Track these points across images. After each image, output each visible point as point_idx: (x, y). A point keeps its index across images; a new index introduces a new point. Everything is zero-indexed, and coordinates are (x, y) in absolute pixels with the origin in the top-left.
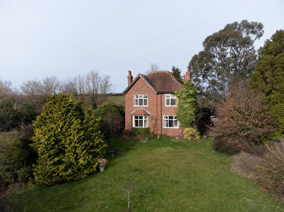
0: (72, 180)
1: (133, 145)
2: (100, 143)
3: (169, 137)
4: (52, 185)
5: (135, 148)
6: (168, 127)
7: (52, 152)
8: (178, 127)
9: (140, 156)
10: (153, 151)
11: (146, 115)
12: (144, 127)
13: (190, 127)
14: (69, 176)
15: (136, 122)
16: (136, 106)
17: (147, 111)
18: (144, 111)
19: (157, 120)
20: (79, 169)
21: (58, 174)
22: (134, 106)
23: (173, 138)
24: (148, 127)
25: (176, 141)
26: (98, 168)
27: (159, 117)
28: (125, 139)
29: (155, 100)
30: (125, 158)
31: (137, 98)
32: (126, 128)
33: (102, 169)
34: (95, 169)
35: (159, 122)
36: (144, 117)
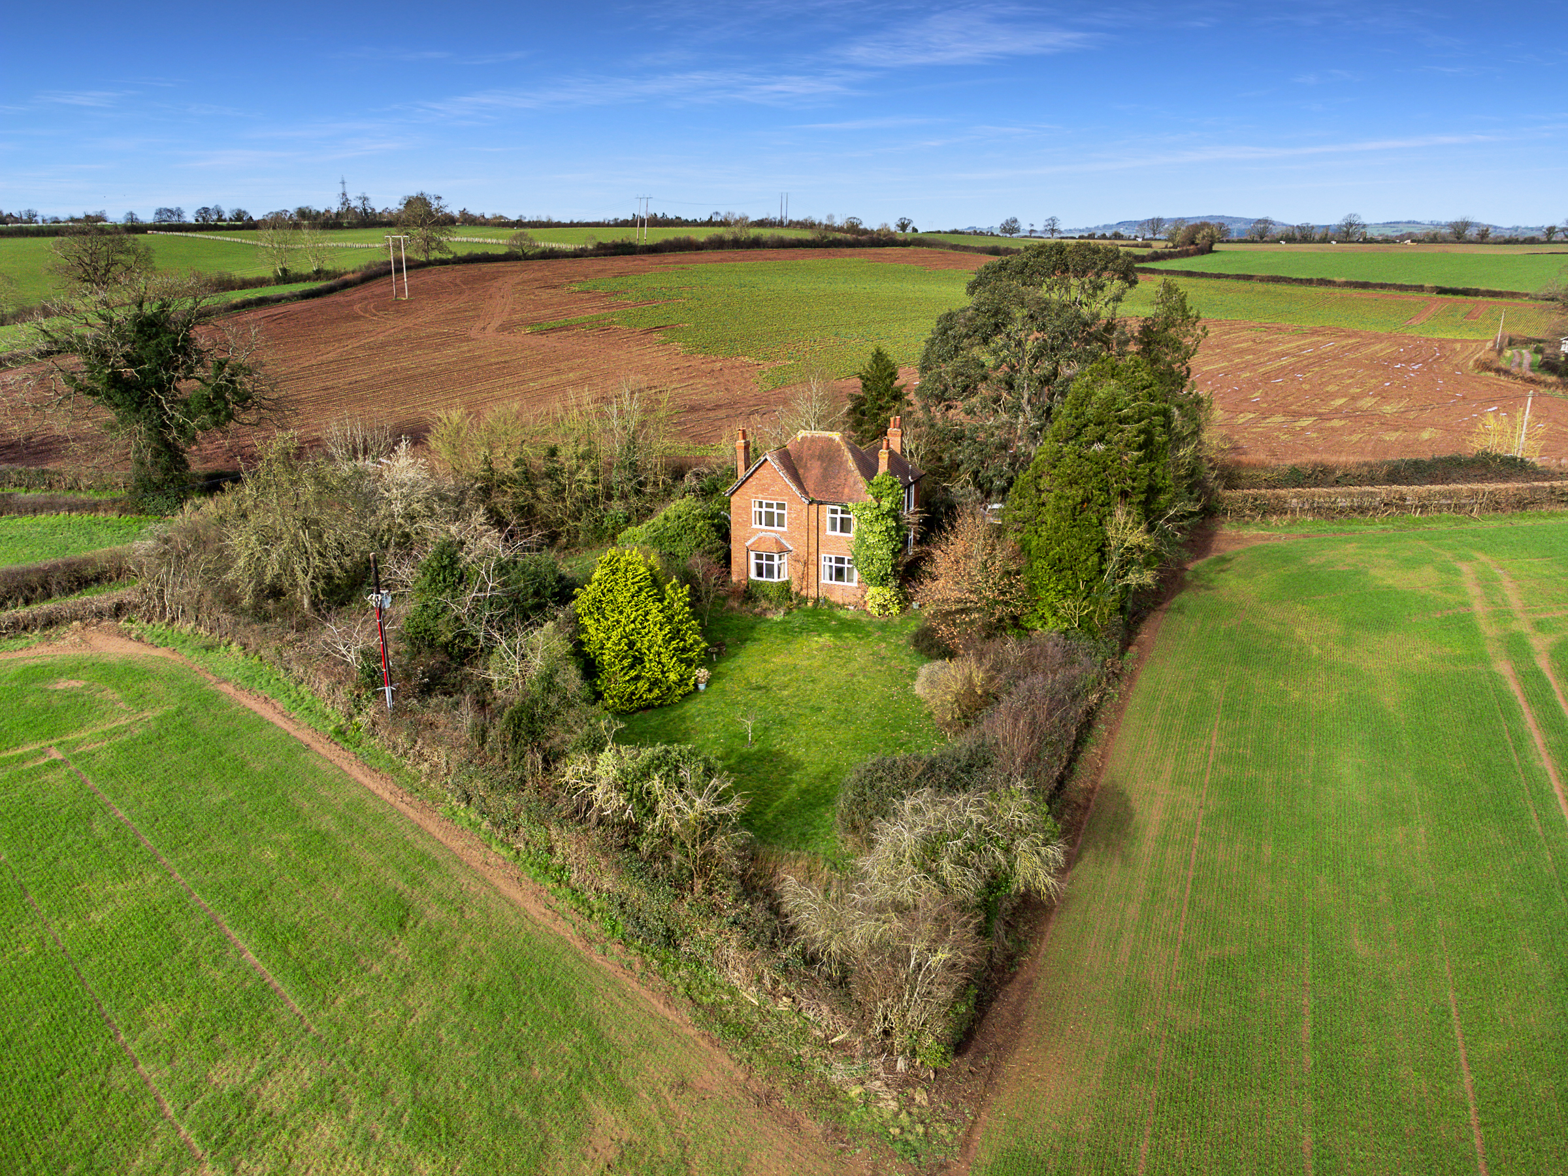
0: (661, 705)
1: (753, 628)
2: (696, 642)
3: (833, 606)
4: (634, 712)
5: (756, 636)
6: (833, 582)
7: (626, 663)
8: (855, 584)
9: (767, 657)
10: (791, 647)
11: (782, 551)
12: (776, 580)
13: (881, 584)
14: (656, 699)
15: (759, 568)
16: (758, 526)
17: (784, 541)
18: (777, 542)
19: (807, 563)
20: (669, 688)
21: (641, 696)
22: (754, 526)
23: (842, 607)
24: (787, 578)
25: (848, 617)
26: (696, 685)
27: (813, 557)
28: (732, 609)
29: (805, 517)
30: (739, 661)
31: (761, 506)
32: (734, 578)
33: (702, 687)
34: (691, 687)
35: (812, 569)
36: (776, 557)
